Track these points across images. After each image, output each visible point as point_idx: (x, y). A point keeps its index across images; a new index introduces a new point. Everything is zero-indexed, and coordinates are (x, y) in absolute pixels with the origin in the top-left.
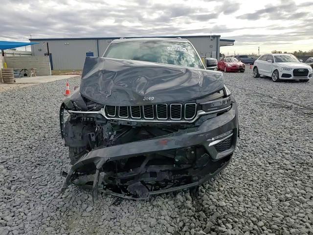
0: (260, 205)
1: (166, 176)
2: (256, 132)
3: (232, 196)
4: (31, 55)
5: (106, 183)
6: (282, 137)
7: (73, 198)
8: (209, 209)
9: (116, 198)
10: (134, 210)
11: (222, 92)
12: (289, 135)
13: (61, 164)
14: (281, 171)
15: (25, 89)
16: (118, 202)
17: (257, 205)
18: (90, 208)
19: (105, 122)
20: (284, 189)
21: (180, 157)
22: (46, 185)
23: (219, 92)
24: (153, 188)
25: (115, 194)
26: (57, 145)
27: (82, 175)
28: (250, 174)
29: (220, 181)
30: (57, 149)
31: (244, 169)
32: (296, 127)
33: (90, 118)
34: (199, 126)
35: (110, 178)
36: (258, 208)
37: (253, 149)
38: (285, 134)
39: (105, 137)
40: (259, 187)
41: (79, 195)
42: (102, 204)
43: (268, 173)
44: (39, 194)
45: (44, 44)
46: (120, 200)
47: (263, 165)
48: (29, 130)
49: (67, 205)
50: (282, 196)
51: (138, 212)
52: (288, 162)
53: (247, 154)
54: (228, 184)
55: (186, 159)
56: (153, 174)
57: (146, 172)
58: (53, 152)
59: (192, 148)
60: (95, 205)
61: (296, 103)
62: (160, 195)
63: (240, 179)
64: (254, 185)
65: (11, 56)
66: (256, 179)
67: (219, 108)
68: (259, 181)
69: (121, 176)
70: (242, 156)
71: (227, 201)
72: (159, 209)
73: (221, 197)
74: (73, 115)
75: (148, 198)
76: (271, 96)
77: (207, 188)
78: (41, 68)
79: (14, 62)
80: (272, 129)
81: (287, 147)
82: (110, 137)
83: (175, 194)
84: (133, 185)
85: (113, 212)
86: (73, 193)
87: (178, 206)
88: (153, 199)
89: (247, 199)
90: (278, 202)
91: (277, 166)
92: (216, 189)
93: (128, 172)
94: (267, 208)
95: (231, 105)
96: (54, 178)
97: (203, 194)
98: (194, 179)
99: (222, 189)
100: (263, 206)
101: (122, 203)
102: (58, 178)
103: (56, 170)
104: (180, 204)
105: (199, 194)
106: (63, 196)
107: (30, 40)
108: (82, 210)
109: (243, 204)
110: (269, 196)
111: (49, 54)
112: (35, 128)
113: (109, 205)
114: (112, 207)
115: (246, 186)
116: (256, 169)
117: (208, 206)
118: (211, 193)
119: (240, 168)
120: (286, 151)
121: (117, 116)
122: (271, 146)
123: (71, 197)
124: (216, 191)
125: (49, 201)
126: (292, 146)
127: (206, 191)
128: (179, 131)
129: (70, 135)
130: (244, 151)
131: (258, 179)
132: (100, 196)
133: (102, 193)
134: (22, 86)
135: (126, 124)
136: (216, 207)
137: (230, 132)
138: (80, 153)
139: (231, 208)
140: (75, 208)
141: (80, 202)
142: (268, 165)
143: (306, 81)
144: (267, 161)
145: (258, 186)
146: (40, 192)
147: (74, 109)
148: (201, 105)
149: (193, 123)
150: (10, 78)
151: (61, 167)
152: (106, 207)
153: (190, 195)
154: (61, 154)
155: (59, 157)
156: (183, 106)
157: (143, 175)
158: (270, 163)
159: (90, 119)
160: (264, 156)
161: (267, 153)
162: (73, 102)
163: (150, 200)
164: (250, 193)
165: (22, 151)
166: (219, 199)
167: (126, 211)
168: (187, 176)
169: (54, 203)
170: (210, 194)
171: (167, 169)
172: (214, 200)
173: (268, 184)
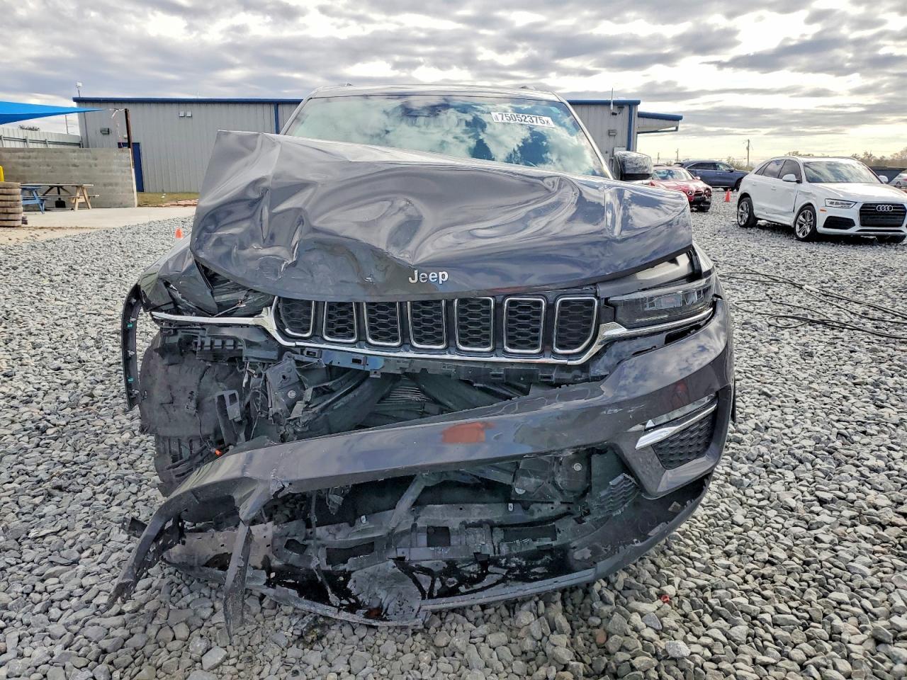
0: (809, 657)
1: (484, 544)
2: (765, 394)
3: (707, 618)
4: (79, 145)
5: (279, 558)
6: (850, 413)
7: (162, 614)
8: (633, 668)
9: (308, 619)
10: (370, 663)
11: (683, 260)
12: (872, 408)
13: (134, 488)
14: (863, 529)
15: (50, 246)
16: (314, 633)
17: (798, 654)
18: (216, 656)
19: (273, 355)
20: (882, 596)
21: (533, 480)
22: (76, 562)
23: (674, 261)
24: (438, 585)
25: (305, 605)
26: (128, 423)
27: (200, 530)
28: (759, 539)
29: (661, 561)
30: (127, 435)
31: (739, 518)
32: (891, 382)
33: (224, 339)
34: (603, 377)
35: (291, 545)
36: (803, 667)
37: (763, 450)
38: (859, 404)
39: (276, 407)
40: (796, 585)
41: (182, 603)
42: (257, 639)
43: (820, 536)
44: (45, 596)
45: (116, 113)
46: (322, 626)
47: (800, 505)
48: (45, 372)
49: (137, 640)
50: (881, 623)
51: (384, 671)
52: (882, 500)
53: (745, 469)
54: (689, 575)
55: (551, 489)
56: (439, 535)
57: (414, 526)
58: (112, 446)
59: (576, 453)
60: (235, 640)
61: (877, 304)
62: (460, 611)
63: (728, 555)
64: (780, 578)
65: (19, 145)
66: (783, 555)
67: (674, 314)
68: (795, 564)
69: (330, 538)
70: (729, 474)
71: (690, 638)
72: (457, 664)
73: (670, 621)
74: (169, 329)
75: (419, 621)
76: (796, 281)
77: (619, 586)
78: (105, 185)
79: (24, 165)
80: (814, 386)
81: (873, 447)
82: (291, 406)
83: (512, 606)
84: (370, 570)
85: (296, 673)
86: (164, 596)
87: (524, 653)
88: (438, 622)
89: (761, 632)
90: (870, 645)
91: (847, 513)
92: (653, 591)
93: (352, 525)
94: (835, 667)
95: (714, 305)
96: (105, 540)
97: (606, 609)
98: (577, 555)
99: (670, 590)
100: (819, 659)
101: (329, 635)
102: (118, 536)
103: (114, 509)
104: (529, 644)
105: (592, 610)
106: (128, 607)
107: (76, 100)
108: (186, 662)
109: (748, 651)
110: (837, 622)
111: (129, 144)
112: (63, 366)
113: (283, 642)
114: (293, 652)
115: (753, 584)
116: (781, 520)
117: (627, 656)
118: (634, 604)
119: (726, 514)
120: (873, 462)
121: (316, 336)
122: (818, 441)
123: (156, 611)
124: (651, 598)
125: (76, 622)
126: (888, 442)
127: (617, 597)
128: (534, 391)
129: (159, 395)
130: (732, 455)
131: (790, 558)
132: (255, 608)
133: (262, 597)
134: (44, 236)
135: (348, 364)
136: (655, 662)
137: (706, 400)
138: (192, 458)
139: (708, 665)
140: (164, 653)
141: (182, 631)
142: (817, 508)
143: (897, 240)
144: (812, 493)
145: (791, 581)
146: (50, 588)
147: (171, 306)
148: (614, 306)
149: (584, 367)
150: (10, 210)
151: (133, 498)
152: (272, 651)
153: (565, 612)
154: (139, 452)
155: (132, 464)
156: (550, 307)
157: (405, 540)
158: (822, 502)
159: (223, 343)
160: (801, 475)
161: (809, 466)
162: (167, 284)
163: (426, 627)
164: (769, 608)
165: (11, 438)
166: (665, 630)
167: (343, 668)
168: (554, 543)
169: (90, 631)
170: (632, 611)
171: (484, 518)
172: (648, 633)
173: (827, 578)
